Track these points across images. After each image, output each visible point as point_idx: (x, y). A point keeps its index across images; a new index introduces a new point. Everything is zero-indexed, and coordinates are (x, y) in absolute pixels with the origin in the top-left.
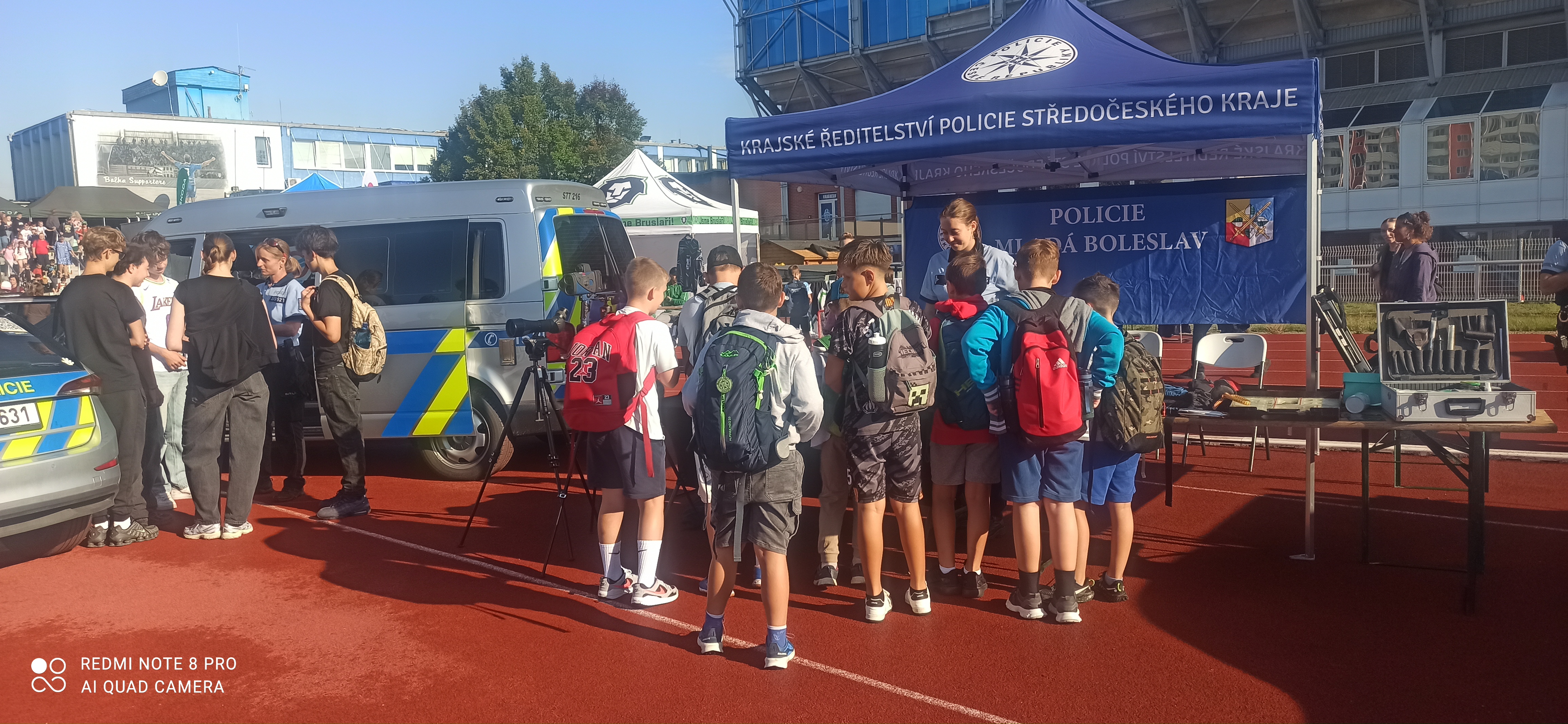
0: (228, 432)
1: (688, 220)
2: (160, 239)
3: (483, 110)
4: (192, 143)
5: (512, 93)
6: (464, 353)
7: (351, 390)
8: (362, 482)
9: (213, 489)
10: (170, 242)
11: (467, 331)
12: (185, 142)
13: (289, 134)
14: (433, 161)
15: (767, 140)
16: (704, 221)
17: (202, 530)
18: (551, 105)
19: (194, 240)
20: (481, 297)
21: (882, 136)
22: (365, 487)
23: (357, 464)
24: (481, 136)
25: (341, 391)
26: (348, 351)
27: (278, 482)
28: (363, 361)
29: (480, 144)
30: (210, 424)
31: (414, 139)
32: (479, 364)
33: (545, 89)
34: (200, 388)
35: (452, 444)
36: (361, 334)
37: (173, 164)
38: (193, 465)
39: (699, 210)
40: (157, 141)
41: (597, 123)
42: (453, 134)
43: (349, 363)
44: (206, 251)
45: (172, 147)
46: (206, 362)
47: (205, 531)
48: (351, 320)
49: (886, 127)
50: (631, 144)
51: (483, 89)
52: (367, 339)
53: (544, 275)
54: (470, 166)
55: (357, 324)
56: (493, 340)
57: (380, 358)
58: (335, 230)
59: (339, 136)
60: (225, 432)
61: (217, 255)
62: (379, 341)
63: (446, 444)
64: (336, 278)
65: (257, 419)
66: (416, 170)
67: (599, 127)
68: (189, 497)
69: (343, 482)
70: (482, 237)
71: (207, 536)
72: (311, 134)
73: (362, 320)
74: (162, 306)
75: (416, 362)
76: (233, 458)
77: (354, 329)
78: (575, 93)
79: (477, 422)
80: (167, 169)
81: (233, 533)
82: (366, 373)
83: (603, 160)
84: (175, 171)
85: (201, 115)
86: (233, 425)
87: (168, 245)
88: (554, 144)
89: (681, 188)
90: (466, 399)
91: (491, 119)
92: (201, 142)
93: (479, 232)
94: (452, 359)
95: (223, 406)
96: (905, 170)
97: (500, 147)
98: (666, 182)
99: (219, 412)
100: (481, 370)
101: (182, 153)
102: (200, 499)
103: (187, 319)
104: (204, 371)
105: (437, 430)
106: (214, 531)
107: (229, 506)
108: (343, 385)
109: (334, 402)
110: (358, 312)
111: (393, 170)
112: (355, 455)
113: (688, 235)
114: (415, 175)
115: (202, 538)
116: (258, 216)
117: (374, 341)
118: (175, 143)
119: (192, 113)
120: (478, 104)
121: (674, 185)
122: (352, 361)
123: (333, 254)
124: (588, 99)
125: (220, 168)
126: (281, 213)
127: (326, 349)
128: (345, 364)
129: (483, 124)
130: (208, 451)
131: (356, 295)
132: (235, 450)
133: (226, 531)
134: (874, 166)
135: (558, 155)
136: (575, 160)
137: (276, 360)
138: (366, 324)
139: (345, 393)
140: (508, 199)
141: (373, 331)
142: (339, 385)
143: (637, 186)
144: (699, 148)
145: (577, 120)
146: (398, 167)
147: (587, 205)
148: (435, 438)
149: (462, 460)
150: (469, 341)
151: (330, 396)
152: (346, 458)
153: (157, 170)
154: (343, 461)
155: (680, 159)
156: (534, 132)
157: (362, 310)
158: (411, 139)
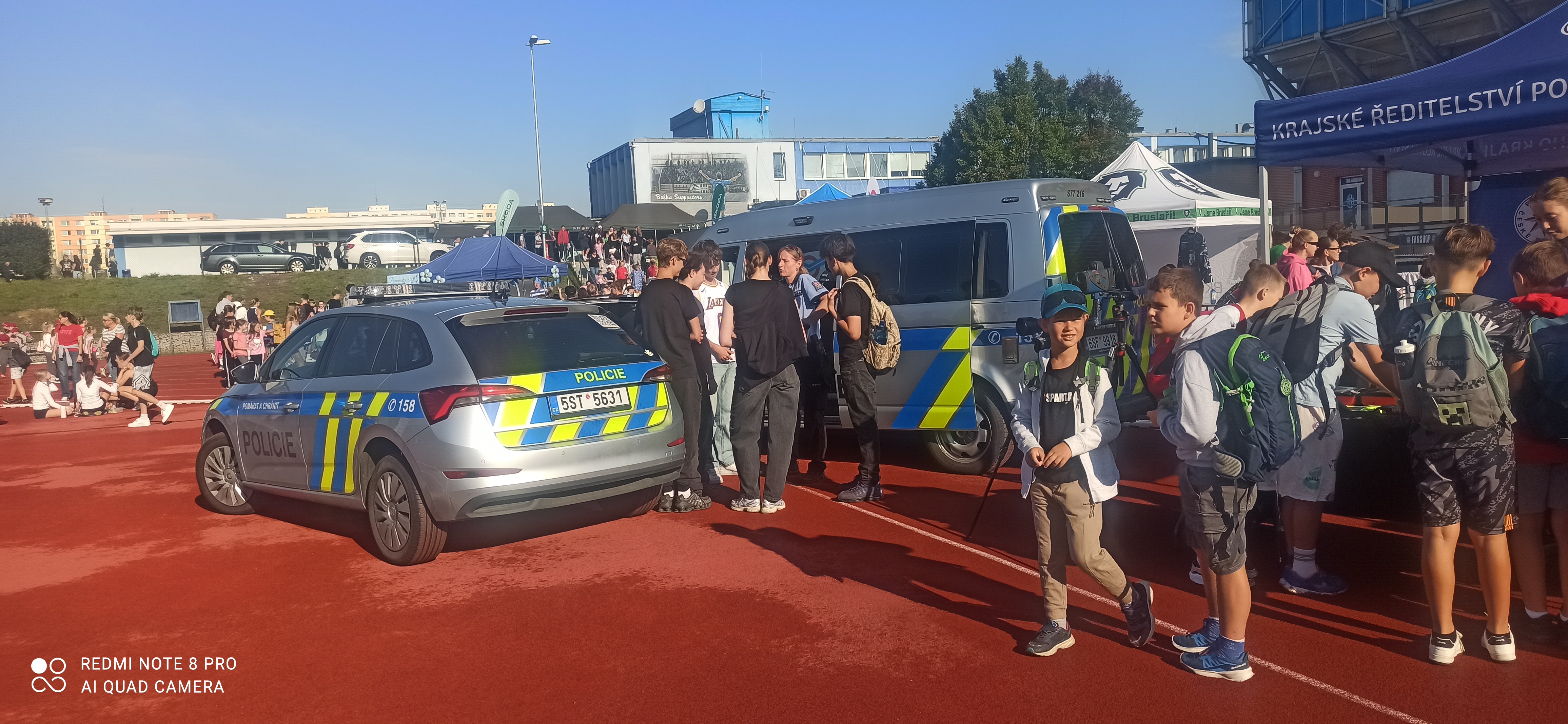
0: (767, 418)
1: (1192, 213)
2: (715, 246)
3: (976, 113)
4: (723, 162)
5: (1005, 94)
6: (968, 350)
7: (870, 383)
8: (877, 469)
9: (754, 469)
10: (723, 249)
11: (972, 329)
12: (718, 161)
13: (801, 148)
14: (928, 166)
15: (1305, 122)
16: (1210, 213)
17: (745, 503)
18: (1043, 103)
19: (738, 248)
20: (986, 296)
21: (1452, 108)
22: (879, 475)
23: (873, 452)
24: (973, 139)
25: (861, 384)
26: (867, 347)
27: (804, 465)
28: (881, 356)
29: (972, 147)
30: (753, 411)
31: (908, 146)
32: (981, 362)
33: (1037, 88)
34: (745, 379)
35: (956, 439)
36: (879, 331)
37: (708, 181)
38: (739, 446)
39: (1203, 202)
40: (696, 162)
41: (1089, 117)
42: (946, 139)
43: (868, 358)
44: (749, 257)
45: (707, 166)
46: (751, 357)
47: (748, 505)
48: (870, 319)
49: (1457, 97)
50: (1126, 136)
51: (977, 93)
52: (884, 336)
53: (1048, 274)
54: (963, 169)
55: (875, 322)
56: (996, 338)
57: (896, 353)
58: (852, 235)
59: (843, 147)
60: (765, 418)
61: (758, 261)
62: (894, 337)
63: (950, 438)
64: (856, 280)
65: (790, 408)
66: (910, 176)
67: (1092, 122)
68: (737, 474)
69: (860, 468)
70: (988, 238)
71: (750, 509)
72: (818, 148)
73: (879, 318)
74: (714, 306)
75: (924, 358)
76: (771, 442)
77: (873, 327)
78: (1068, 89)
79: (980, 418)
80: (704, 186)
81: (770, 508)
82: (883, 368)
83: (1095, 154)
84: (709, 187)
85: (731, 137)
86: (771, 412)
87: (721, 252)
88: (1044, 142)
89: (1183, 179)
90: (969, 394)
91: (984, 121)
92: (730, 160)
93: (985, 233)
94: (958, 356)
95: (763, 395)
96: (1471, 147)
97: (991, 148)
98: (1166, 173)
99: (760, 401)
100: (983, 367)
101: (716, 171)
102: (744, 476)
103: (735, 318)
104: (749, 364)
105: (942, 425)
106: (755, 506)
107: (768, 484)
108: (863, 378)
109: (855, 394)
110: (876, 311)
111: (889, 176)
112: (871, 444)
113: (1191, 228)
114: (912, 180)
115: (745, 510)
116: (789, 225)
117: (890, 338)
118: (710, 162)
119: (724, 135)
120: (971, 107)
121: (1176, 177)
122: (871, 356)
123: (851, 258)
124: (1081, 94)
125: (745, 183)
126: (808, 221)
127: (850, 345)
128: (865, 359)
129: (976, 127)
130: (751, 434)
131: (873, 294)
132: (773, 434)
133: (764, 506)
134: (1431, 144)
135: (1049, 152)
136: (1066, 157)
137: (807, 354)
138: (883, 323)
139: (865, 386)
140: (1013, 199)
141: (889, 328)
142: (860, 378)
143: (1135, 179)
144: (1198, 136)
145: (1069, 116)
146: (894, 174)
147: (1092, 203)
148: (940, 432)
149: (964, 455)
150: (973, 339)
151: (852, 388)
152: (864, 446)
153: (695, 187)
154: (862, 449)
155: (1176, 148)
156: (1025, 131)
157: (879, 308)
158: (906, 147)
